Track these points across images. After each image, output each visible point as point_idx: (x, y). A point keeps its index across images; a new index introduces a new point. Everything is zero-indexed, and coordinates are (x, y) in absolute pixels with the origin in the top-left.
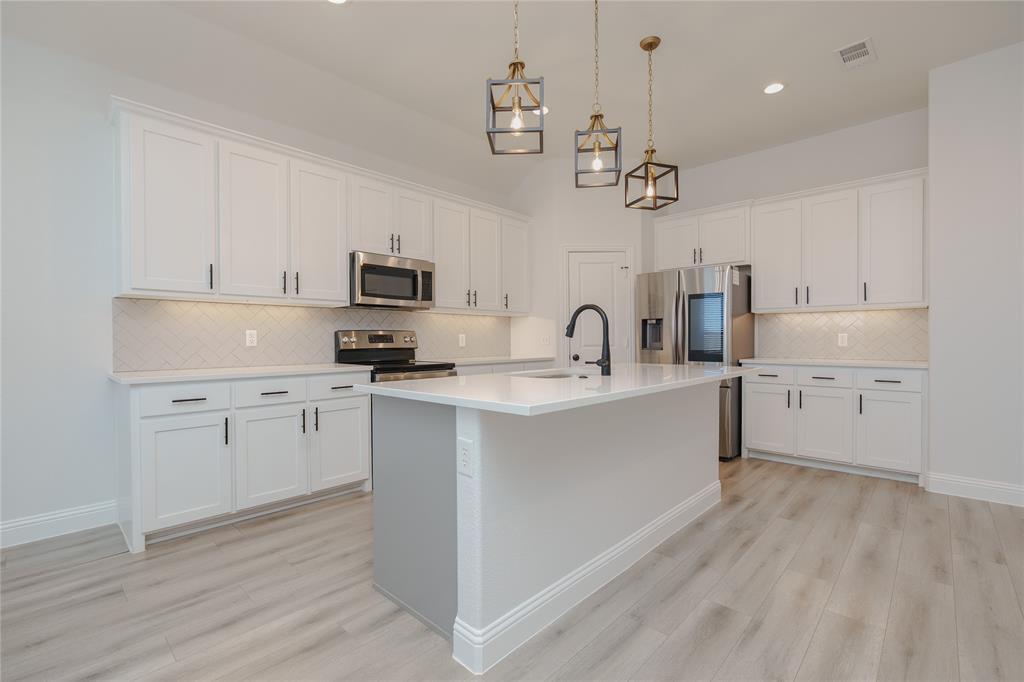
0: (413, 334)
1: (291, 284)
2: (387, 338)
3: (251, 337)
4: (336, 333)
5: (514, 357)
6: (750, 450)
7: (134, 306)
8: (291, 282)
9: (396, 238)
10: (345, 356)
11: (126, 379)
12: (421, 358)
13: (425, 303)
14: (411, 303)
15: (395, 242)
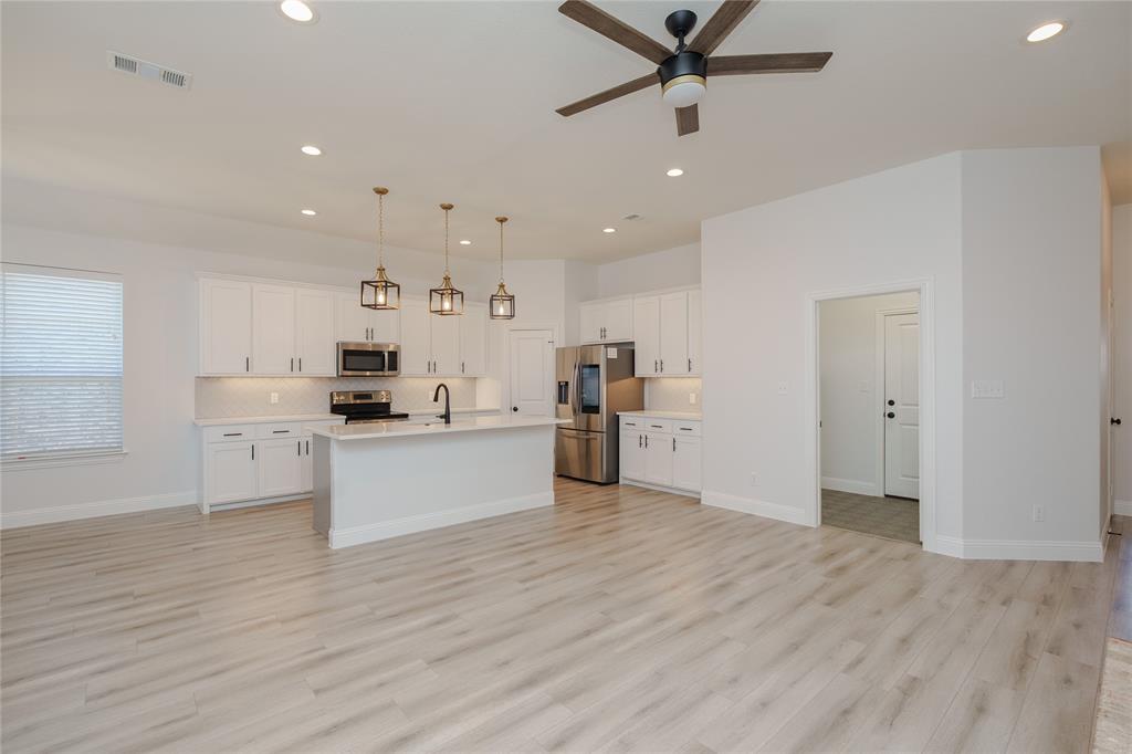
0: (389, 393)
1: (296, 364)
2: (368, 396)
3: (275, 398)
4: (332, 394)
5: (478, 408)
6: (626, 479)
7: (205, 380)
8: (296, 365)
9: (370, 330)
10: (336, 409)
11: (201, 423)
12: (394, 409)
13: (391, 373)
14: (380, 373)
15: (370, 333)
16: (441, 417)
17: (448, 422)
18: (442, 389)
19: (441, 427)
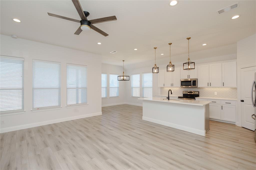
1: (172, 85)
15: (189, 76)
16: (167, 98)
17: (169, 99)
18: (170, 91)
19: (167, 101)
